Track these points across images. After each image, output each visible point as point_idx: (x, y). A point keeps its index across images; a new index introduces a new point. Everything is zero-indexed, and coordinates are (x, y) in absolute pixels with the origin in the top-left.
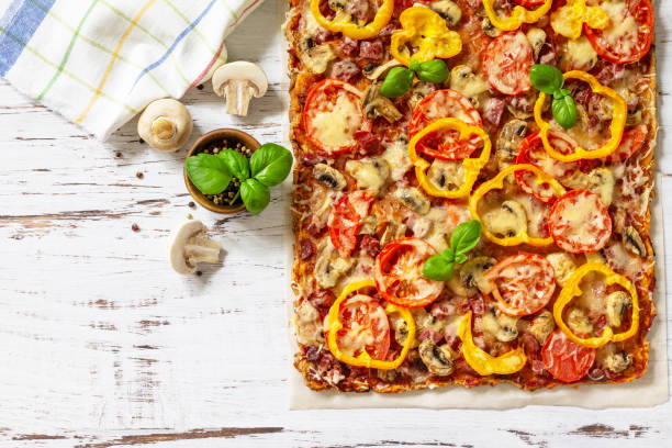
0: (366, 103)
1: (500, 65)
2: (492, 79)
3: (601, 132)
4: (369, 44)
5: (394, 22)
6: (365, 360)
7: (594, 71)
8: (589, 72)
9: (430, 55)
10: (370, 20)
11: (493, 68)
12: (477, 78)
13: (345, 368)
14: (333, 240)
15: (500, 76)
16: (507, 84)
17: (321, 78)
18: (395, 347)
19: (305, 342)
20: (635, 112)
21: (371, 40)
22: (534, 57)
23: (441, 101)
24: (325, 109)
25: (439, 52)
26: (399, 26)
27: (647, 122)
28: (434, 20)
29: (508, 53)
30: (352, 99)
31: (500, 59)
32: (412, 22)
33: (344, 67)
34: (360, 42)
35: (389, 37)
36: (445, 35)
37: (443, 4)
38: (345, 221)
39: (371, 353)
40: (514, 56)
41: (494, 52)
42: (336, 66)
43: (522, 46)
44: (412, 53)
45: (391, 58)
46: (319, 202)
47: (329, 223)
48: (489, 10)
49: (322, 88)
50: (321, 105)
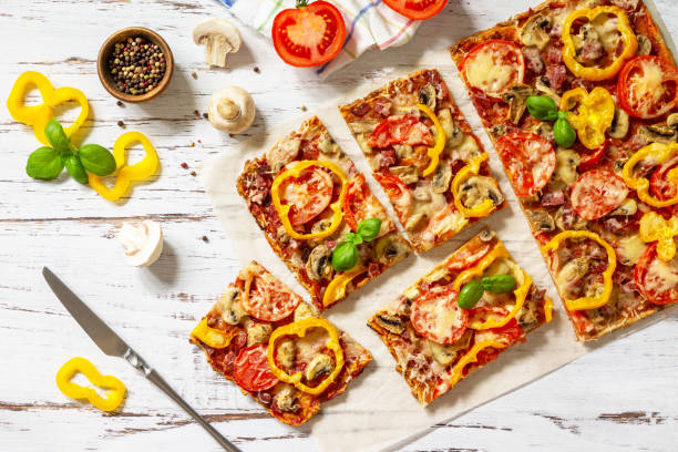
0: (515, 89)
1: (593, 187)
2: (578, 186)
3: (573, 293)
4: (564, 71)
5: (591, 85)
6: (283, 211)
7: (620, 267)
8: (618, 262)
9: (577, 126)
10: (584, 65)
11: (587, 181)
12: (574, 172)
13: (267, 200)
14: (378, 128)
15: (584, 192)
16: (579, 200)
18: (308, 228)
19: (267, 158)
20: (601, 315)
21: (569, 73)
22: (611, 212)
23: (542, 150)
24: (495, 59)
25: (582, 132)
26: (589, 91)
27: (597, 328)
28: (606, 117)
29: (605, 189)
30: (512, 76)
31: (598, 185)
32: (597, 99)
33: (535, 60)
34: (562, 63)
35: (577, 85)
36: (598, 131)
37: (624, 119)
38: (398, 130)
39: (292, 213)
40: (605, 195)
41: (601, 178)
42: (535, 52)
43: (616, 198)
44: (572, 110)
45: (561, 95)
46: (403, 102)
47: (390, 118)
48: (635, 157)
49: (511, 48)
50: (497, 54)
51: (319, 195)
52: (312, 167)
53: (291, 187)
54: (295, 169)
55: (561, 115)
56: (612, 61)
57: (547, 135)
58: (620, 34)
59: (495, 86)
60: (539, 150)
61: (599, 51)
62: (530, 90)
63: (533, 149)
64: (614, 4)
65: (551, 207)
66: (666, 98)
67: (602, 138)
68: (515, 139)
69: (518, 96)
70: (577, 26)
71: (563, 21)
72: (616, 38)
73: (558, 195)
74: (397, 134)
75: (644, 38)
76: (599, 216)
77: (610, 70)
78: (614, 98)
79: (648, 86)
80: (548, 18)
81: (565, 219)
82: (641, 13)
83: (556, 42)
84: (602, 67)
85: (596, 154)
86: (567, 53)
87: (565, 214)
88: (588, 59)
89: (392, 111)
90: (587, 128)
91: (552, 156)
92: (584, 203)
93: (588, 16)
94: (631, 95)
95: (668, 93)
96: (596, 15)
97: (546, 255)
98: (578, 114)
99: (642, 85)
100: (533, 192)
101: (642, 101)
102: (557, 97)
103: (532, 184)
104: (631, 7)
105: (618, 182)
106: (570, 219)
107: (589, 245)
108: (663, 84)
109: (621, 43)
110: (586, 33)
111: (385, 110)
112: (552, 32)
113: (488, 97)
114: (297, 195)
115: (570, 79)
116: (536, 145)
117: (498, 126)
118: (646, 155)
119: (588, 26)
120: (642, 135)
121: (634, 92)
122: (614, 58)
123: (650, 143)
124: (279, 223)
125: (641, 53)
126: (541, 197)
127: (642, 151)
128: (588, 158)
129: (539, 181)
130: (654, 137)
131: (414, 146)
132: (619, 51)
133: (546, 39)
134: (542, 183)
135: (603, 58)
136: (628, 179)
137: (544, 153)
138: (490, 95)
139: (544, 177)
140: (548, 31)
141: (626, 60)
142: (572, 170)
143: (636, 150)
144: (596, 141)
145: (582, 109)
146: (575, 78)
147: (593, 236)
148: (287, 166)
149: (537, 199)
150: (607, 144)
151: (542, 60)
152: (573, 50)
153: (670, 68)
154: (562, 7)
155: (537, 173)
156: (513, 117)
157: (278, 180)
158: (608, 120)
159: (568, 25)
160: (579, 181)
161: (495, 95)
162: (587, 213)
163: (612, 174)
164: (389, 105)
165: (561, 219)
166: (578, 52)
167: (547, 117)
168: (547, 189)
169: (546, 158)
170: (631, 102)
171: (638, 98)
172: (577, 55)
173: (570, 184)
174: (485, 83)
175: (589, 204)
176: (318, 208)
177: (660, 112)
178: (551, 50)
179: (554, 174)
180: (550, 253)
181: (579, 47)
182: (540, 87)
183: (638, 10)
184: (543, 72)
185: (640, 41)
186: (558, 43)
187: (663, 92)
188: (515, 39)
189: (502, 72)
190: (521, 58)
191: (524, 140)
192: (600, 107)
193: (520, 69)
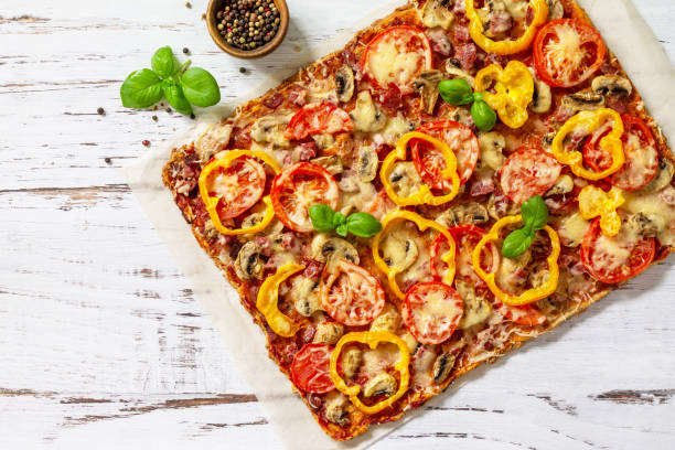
0: (424, 76)
1: (523, 169)
2: (507, 169)
3: (518, 285)
4: (474, 49)
5: (504, 60)
6: (211, 204)
7: (565, 250)
8: (562, 245)
9: (495, 105)
10: (494, 39)
11: (516, 163)
12: (500, 156)
13: (195, 192)
14: (294, 118)
15: (513, 175)
16: (510, 185)
17: (422, 28)
18: (238, 222)
19: (196, 146)
21: (479, 50)
22: (547, 192)
23: (462, 137)
24: (398, 47)
25: (502, 112)
26: (504, 66)
27: (549, 319)
28: (526, 91)
29: (536, 169)
30: (420, 63)
31: (528, 165)
32: (514, 74)
33: (442, 41)
34: (471, 41)
35: (490, 62)
36: (520, 108)
37: (544, 90)
38: (316, 119)
39: (221, 206)
40: (537, 175)
41: (530, 158)
42: (440, 33)
43: (549, 177)
44: (488, 90)
45: (474, 75)
46: (319, 88)
47: (306, 107)
48: (563, 131)
49: (414, 34)
50: (399, 41)
51: (250, 187)
52: (243, 157)
53: (220, 178)
54: (224, 158)
55: (477, 96)
56: (523, 31)
57: (465, 120)
58: (528, 1)
59: (403, 78)
60: (459, 136)
61: (507, 21)
62: (440, 75)
63: (452, 137)
65: (481, 196)
66: (587, 62)
67: (525, 115)
69: (428, 84)
73: (487, 182)
74: (316, 123)
75: (554, 1)
77: (522, 42)
78: (532, 70)
79: (565, 52)
81: (498, 207)
83: (461, 18)
84: (514, 39)
86: (475, 29)
87: (498, 202)
88: (497, 33)
89: (308, 99)
90: (507, 106)
91: (473, 142)
92: (515, 187)
94: (549, 64)
95: (589, 56)
98: (496, 92)
99: (559, 51)
101: (561, 69)
102: (470, 78)
105: (548, 159)
106: (503, 206)
108: (581, 47)
109: (530, 10)
110: (491, 5)
111: (300, 99)
112: (456, 9)
114: (226, 187)
115: (482, 56)
116: (455, 132)
118: (574, 125)
120: (566, 106)
121: (551, 60)
122: (525, 27)
123: (577, 112)
124: (207, 216)
125: (553, 18)
129: (464, 171)
130: (579, 105)
131: (335, 135)
132: (529, 19)
133: (449, 17)
134: (468, 172)
135: (513, 30)
136: (559, 155)
137: (465, 141)
139: (469, 165)
140: (451, 8)
141: (538, 27)
142: (498, 153)
143: (562, 123)
144: (518, 119)
145: (499, 87)
146: (486, 54)
148: (217, 156)
151: (449, 41)
152: (480, 25)
155: (461, 163)
156: (426, 106)
157: (206, 170)
158: (528, 94)
160: (507, 164)
162: (520, 198)
163: (541, 152)
164: (304, 93)
165: (494, 208)
166: (486, 26)
167: (463, 101)
169: (468, 145)
170: (550, 72)
171: (557, 66)
172: (485, 29)
173: (498, 169)
174: (391, 74)
175: (521, 188)
176: (249, 201)
177: (581, 78)
178: (457, 28)
179: (479, 161)
181: (486, 20)
182: (451, 70)
184: (452, 53)
185: (550, 3)
186: (463, 20)
187: (582, 56)
188: (417, 23)
189: (408, 61)
190: (426, 42)
191: (441, 129)
192: (518, 81)
193: (427, 54)
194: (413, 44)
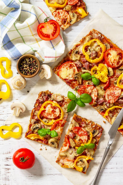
0: (76, 74)
1: (110, 93)
2: (106, 94)
4: (88, 63)
5: (97, 64)
9: (98, 77)
10: (93, 59)
11: (108, 92)
15: (108, 95)
16: (108, 98)
21: (90, 63)
22: (119, 97)
23: (92, 89)
24: (67, 68)
25: (101, 79)
26: (98, 66)
29: (114, 92)
30: (74, 71)
31: (112, 91)
32: (101, 67)
33: (78, 63)
34: (87, 61)
35: (93, 66)
36: (105, 76)
37: (111, 69)
40: (115, 94)
41: (112, 89)
42: (78, 61)
43: (118, 93)
44: (95, 73)
45: (90, 70)
48: (119, 79)
49: (70, 63)
50: (67, 67)
55: (93, 76)
56: (101, 54)
57: (91, 83)
58: (99, 46)
59: (71, 76)
60: (91, 89)
61: (95, 53)
62: (81, 73)
63: (89, 89)
64: (94, 38)
65: (101, 103)
66: (120, 58)
67: (107, 78)
68: (82, 89)
69: (78, 76)
70: (86, 49)
71: (81, 49)
72: (99, 47)
73: (101, 99)
75: (107, 44)
76: (116, 100)
77: (101, 58)
78: (106, 65)
79: (114, 57)
80: (77, 50)
81: (106, 105)
82: (103, 37)
84: (98, 57)
85: (107, 83)
86: (87, 58)
87: (106, 104)
88: (93, 57)
90: (102, 77)
91: (95, 89)
92: (110, 98)
93: (88, 45)
94: (110, 62)
95: (120, 57)
96: (90, 43)
97: (106, 118)
98: (97, 74)
99: (112, 58)
100: (94, 102)
101: (114, 62)
102: (89, 72)
103: (93, 100)
104: (99, 37)
105: (117, 88)
106: (108, 105)
107: (116, 110)
108: (118, 55)
109: (101, 48)
110: (90, 50)
112: (80, 53)
113: (70, 80)
115: (91, 65)
116: (89, 88)
117: (76, 87)
118: (122, 77)
119: (89, 48)
120: (118, 72)
121: (110, 60)
122: (101, 53)
123: (121, 73)
125: (108, 49)
126: (97, 102)
127: (120, 77)
128: (106, 85)
129: (94, 98)
130: (121, 71)
132: (101, 51)
133: (79, 56)
134: (96, 98)
135: (97, 55)
136: (119, 86)
137: (93, 89)
138: (70, 79)
139: (95, 96)
140: (79, 54)
141: (104, 53)
142: (102, 90)
143: (118, 77)
144: (106, 79)
145: (98, 72)
146: (92, 64)
147: (117, 107)
149: (96, 103)
150: (109, 79)
151: (80, 63)
152: (88, 56)
153: (118, 50)
154: (80, 45)
155: (93, 96)
156: (79, 82)
158: (107, 72)
159: (84, 49)
160: (106, 93)
161: (72, 79)
162: (112, 101)
163: (114, 87)
165: (105, 106)
166: (90, 56)
167: (89, 79)
168: (97, 99)
169: (93, 90)
170: (111, 64)
171: (112, 62)
172: (90, 57)
173: (104, 95)
174: (67, 76)
175: (112, 98)
177: (120, 63)
178: (82, 59)
179: (98, 94)
180: (107, 117)
181: (89, 54)
182: (84, 71)
183: (101, 37)
184: (82, 66)
185: (106, 45)
186: (83, 56)
187: (119, 57)
188: (71, 60)
189: (71, 71)
190: (74, 65)
191: (85, 88)
192: (103, 69)
193: (76, 68)
194: (71, 66)
